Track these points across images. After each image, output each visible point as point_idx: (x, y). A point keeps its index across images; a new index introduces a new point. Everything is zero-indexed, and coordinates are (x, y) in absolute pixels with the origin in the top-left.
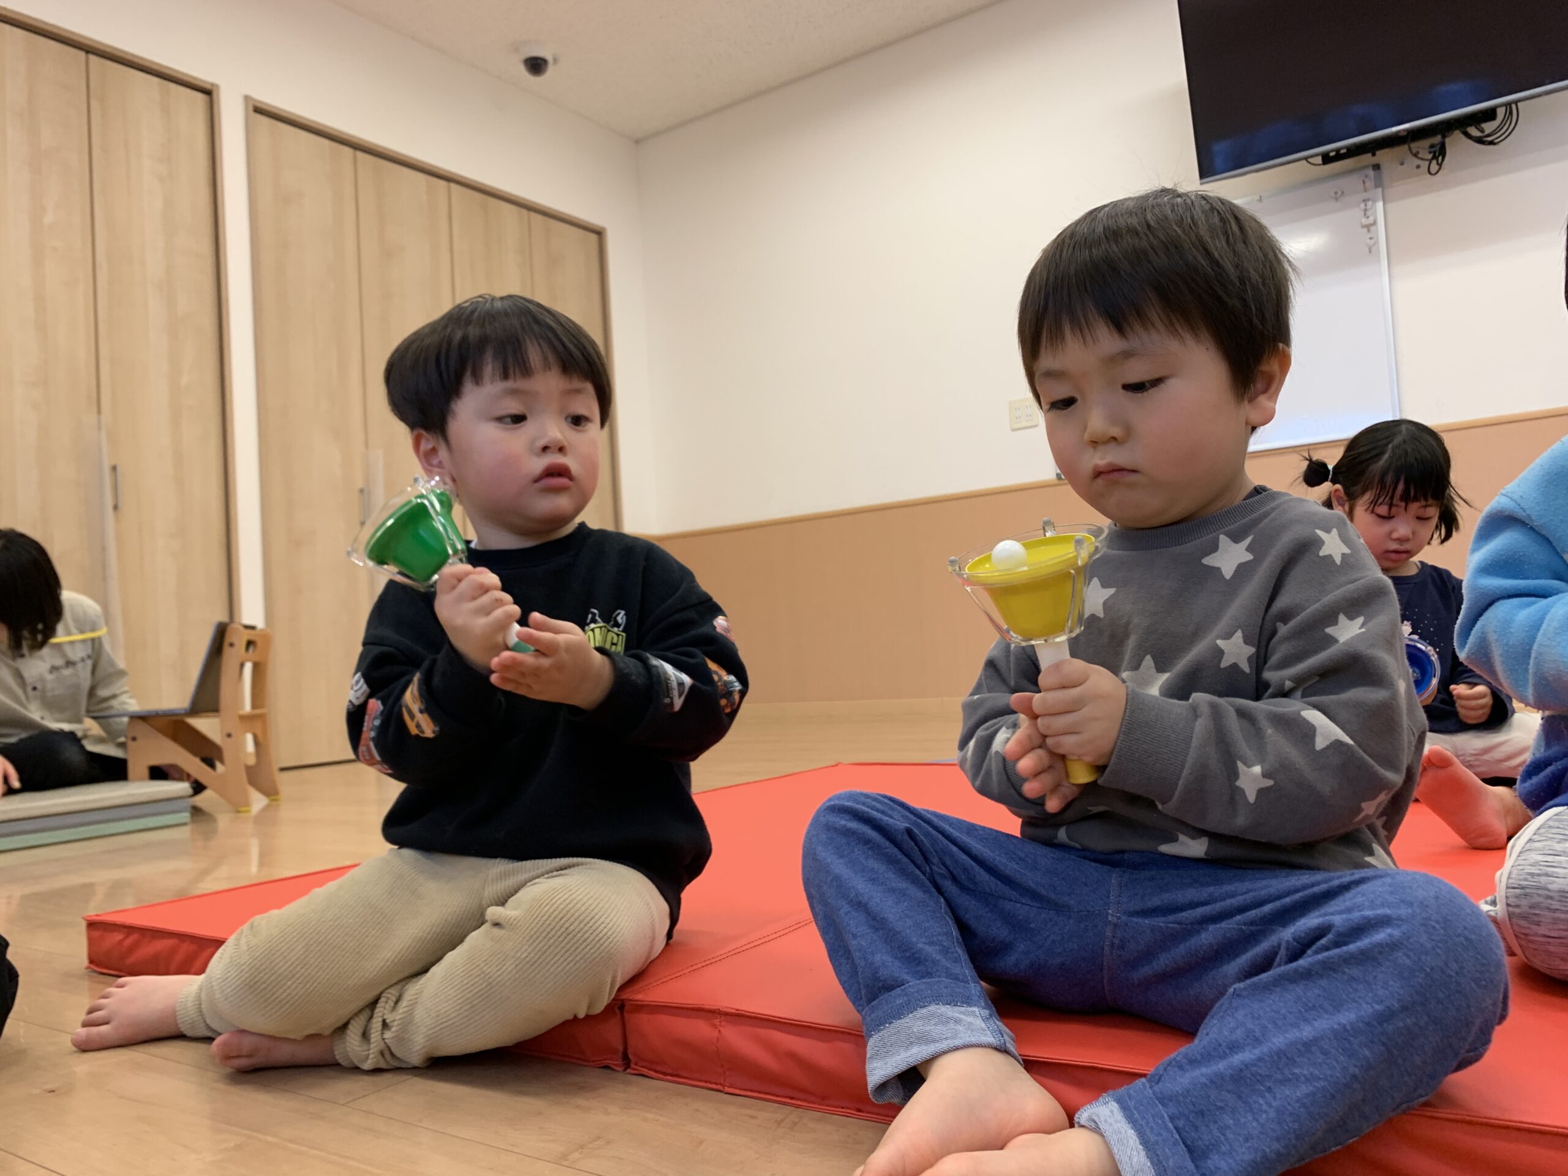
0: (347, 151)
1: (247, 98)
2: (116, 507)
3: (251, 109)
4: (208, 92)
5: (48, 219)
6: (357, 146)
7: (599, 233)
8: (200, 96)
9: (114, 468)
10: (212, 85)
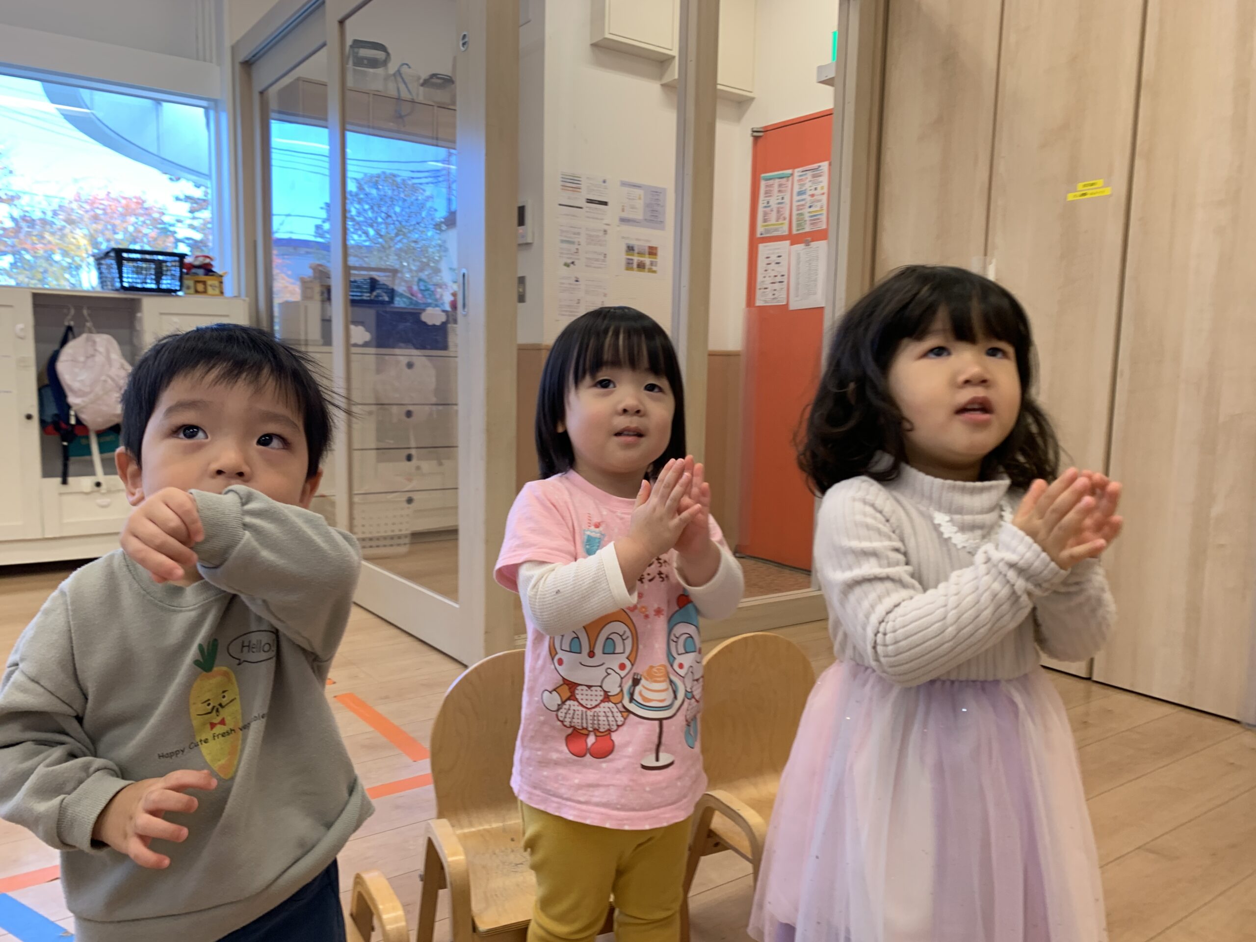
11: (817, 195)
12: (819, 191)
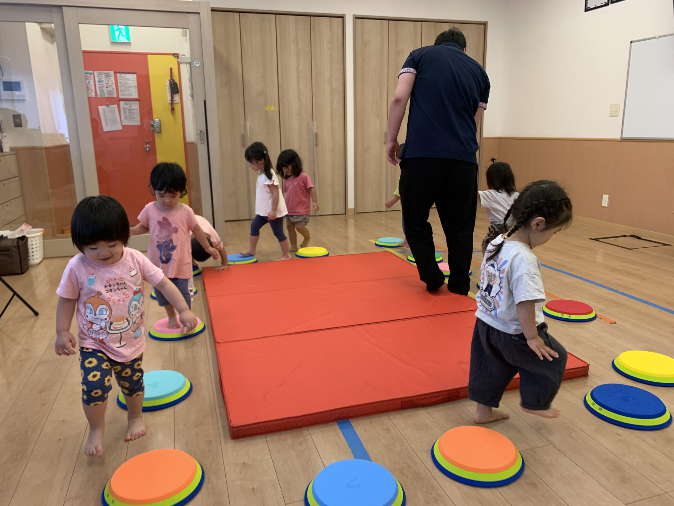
0: (386, 22)
1: (354, 15)
2: (317, 145)
3: (355, 18)
4: (342, 17)
5: (301, 68)
6: (389, 19)
7: (485, 24)
8: (340, 19)
9: (316, 134)
10: (343, 15)
11: (110, 84)
12: (110, 82)
